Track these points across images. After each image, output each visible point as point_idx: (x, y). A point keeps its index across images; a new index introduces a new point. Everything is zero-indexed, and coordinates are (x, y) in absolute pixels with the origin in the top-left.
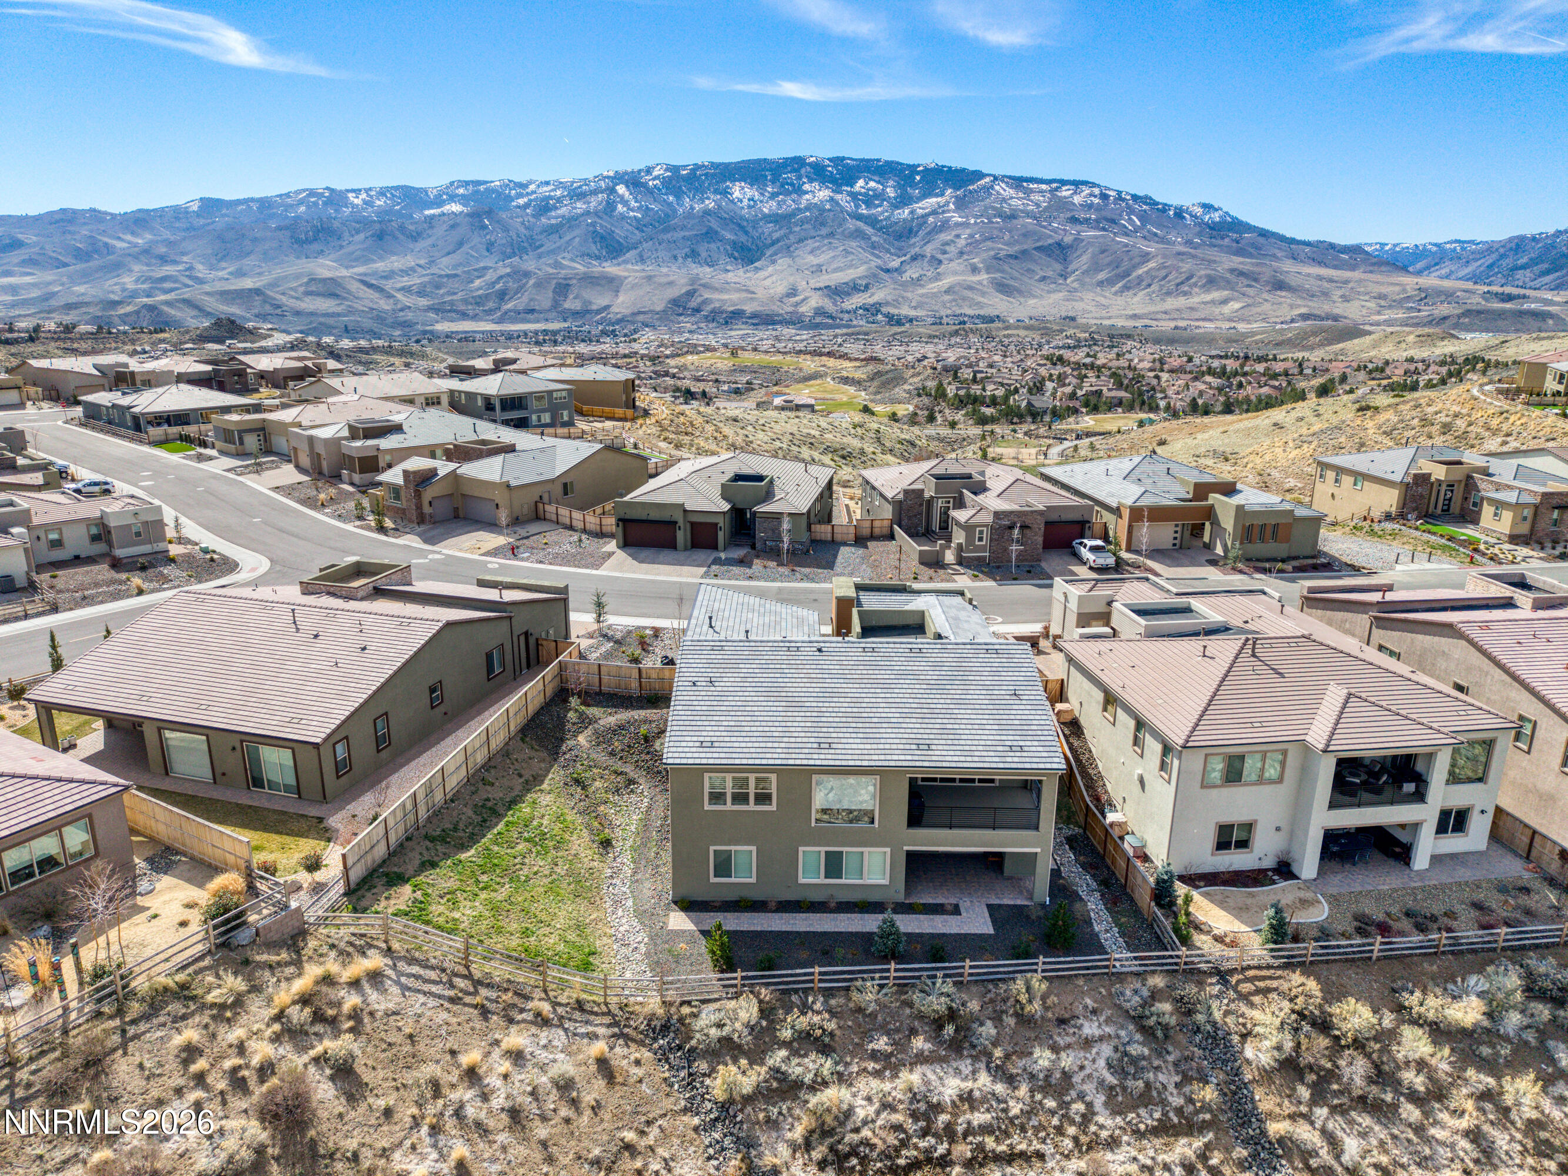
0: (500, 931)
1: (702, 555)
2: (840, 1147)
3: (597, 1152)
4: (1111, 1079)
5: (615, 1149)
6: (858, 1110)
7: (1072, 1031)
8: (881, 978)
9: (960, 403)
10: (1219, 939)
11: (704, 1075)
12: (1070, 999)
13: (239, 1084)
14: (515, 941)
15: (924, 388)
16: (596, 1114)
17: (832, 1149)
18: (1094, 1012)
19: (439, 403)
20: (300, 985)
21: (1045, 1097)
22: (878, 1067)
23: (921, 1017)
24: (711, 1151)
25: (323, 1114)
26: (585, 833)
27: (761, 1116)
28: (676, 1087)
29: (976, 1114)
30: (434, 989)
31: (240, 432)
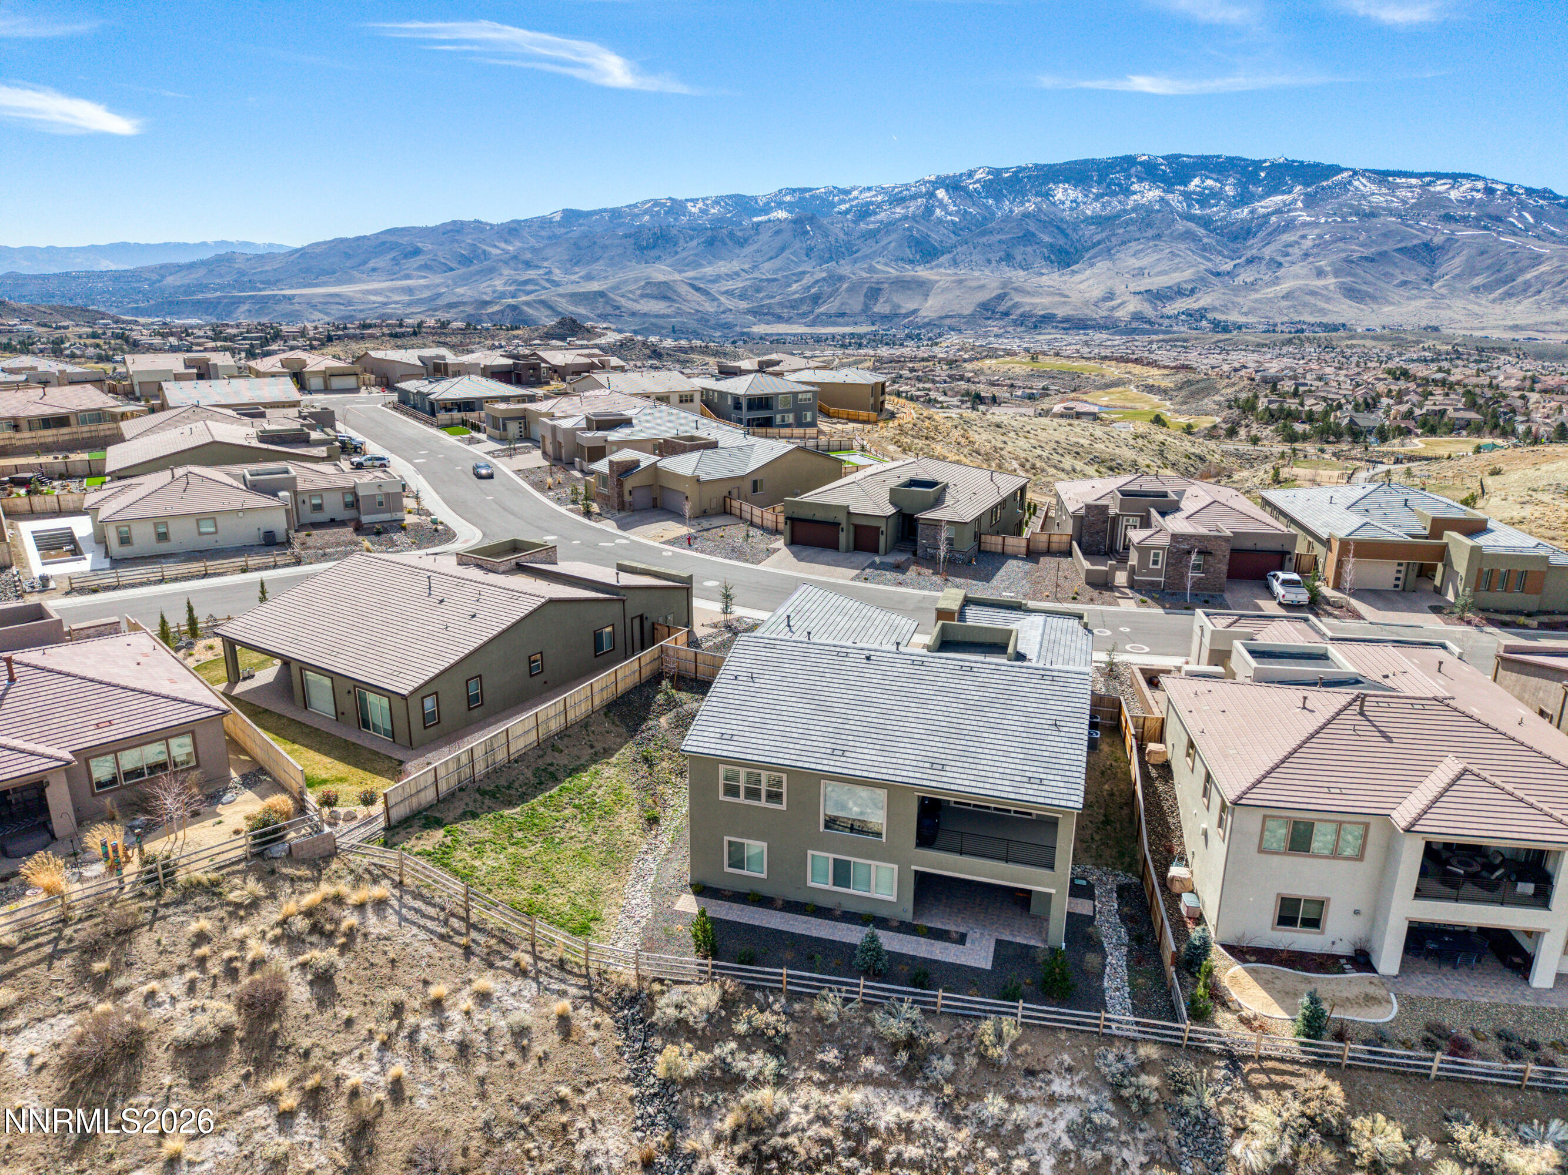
0: (512, 883)
1: (863, 558)
2: (764, 1148)
3: (528, 1098)
4: (1067, 1143)
5: (548, 1100)
6: (792, 1116)
7: (1038, 1084)
8: (847, 991)
9: (1271, 417)
10: (1246, 1022)
11: (656, 1051)
12: (1047, 1051)
13: (231, 973)
14: (523, 896)
15: (1236, 400)
16: (541, 1065)
17: (755, 1147)
18: (1070, 1070)
19: (692, 401)
20: (311, 899)
21: (989, 1146)
22: (823, 1078)
23: (881, 1039)
24: (639, 1123)
25: (292, 1012)
26: (636, 809)
27: (697, 1100)
28: (626, 1056)
29: (910, 1147)
30: (430, 924)
31: (504, 419)
